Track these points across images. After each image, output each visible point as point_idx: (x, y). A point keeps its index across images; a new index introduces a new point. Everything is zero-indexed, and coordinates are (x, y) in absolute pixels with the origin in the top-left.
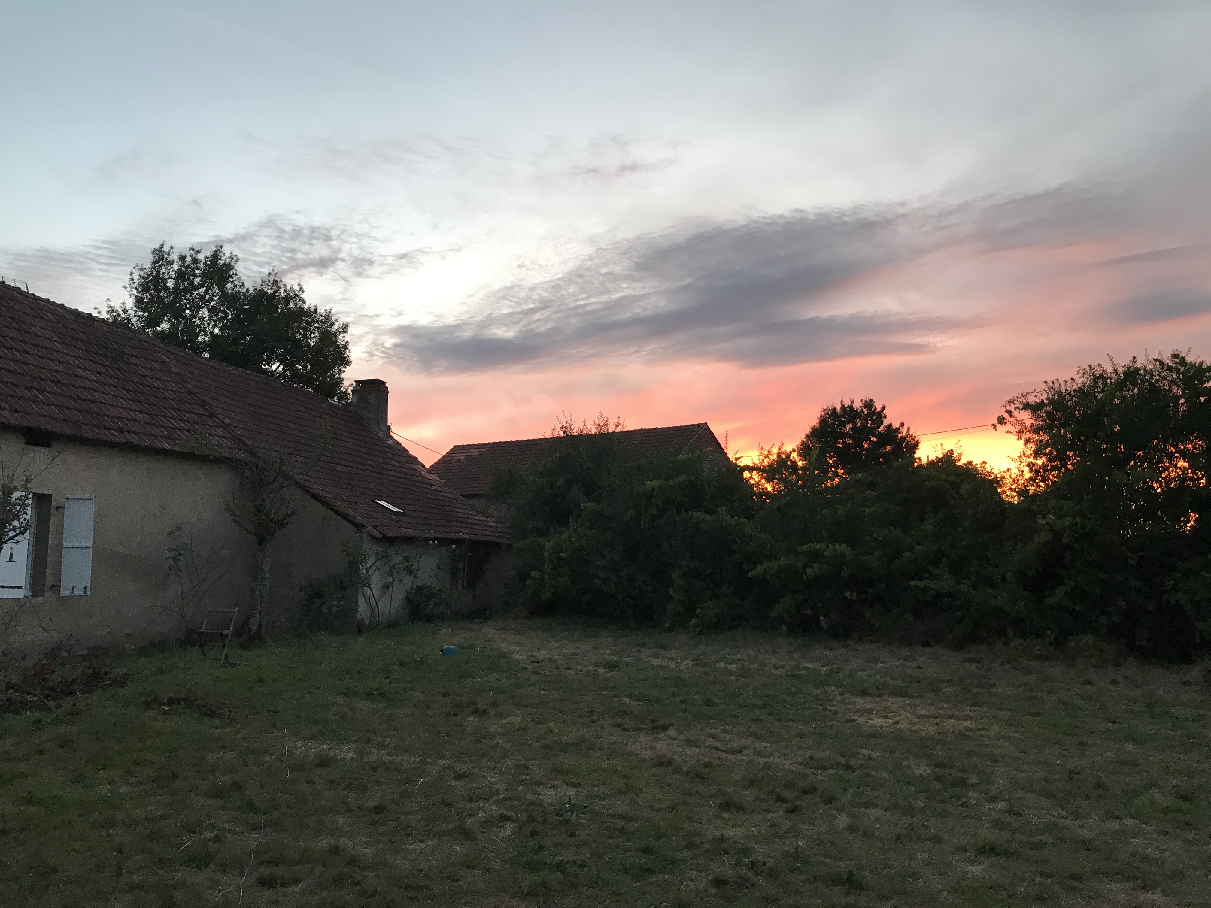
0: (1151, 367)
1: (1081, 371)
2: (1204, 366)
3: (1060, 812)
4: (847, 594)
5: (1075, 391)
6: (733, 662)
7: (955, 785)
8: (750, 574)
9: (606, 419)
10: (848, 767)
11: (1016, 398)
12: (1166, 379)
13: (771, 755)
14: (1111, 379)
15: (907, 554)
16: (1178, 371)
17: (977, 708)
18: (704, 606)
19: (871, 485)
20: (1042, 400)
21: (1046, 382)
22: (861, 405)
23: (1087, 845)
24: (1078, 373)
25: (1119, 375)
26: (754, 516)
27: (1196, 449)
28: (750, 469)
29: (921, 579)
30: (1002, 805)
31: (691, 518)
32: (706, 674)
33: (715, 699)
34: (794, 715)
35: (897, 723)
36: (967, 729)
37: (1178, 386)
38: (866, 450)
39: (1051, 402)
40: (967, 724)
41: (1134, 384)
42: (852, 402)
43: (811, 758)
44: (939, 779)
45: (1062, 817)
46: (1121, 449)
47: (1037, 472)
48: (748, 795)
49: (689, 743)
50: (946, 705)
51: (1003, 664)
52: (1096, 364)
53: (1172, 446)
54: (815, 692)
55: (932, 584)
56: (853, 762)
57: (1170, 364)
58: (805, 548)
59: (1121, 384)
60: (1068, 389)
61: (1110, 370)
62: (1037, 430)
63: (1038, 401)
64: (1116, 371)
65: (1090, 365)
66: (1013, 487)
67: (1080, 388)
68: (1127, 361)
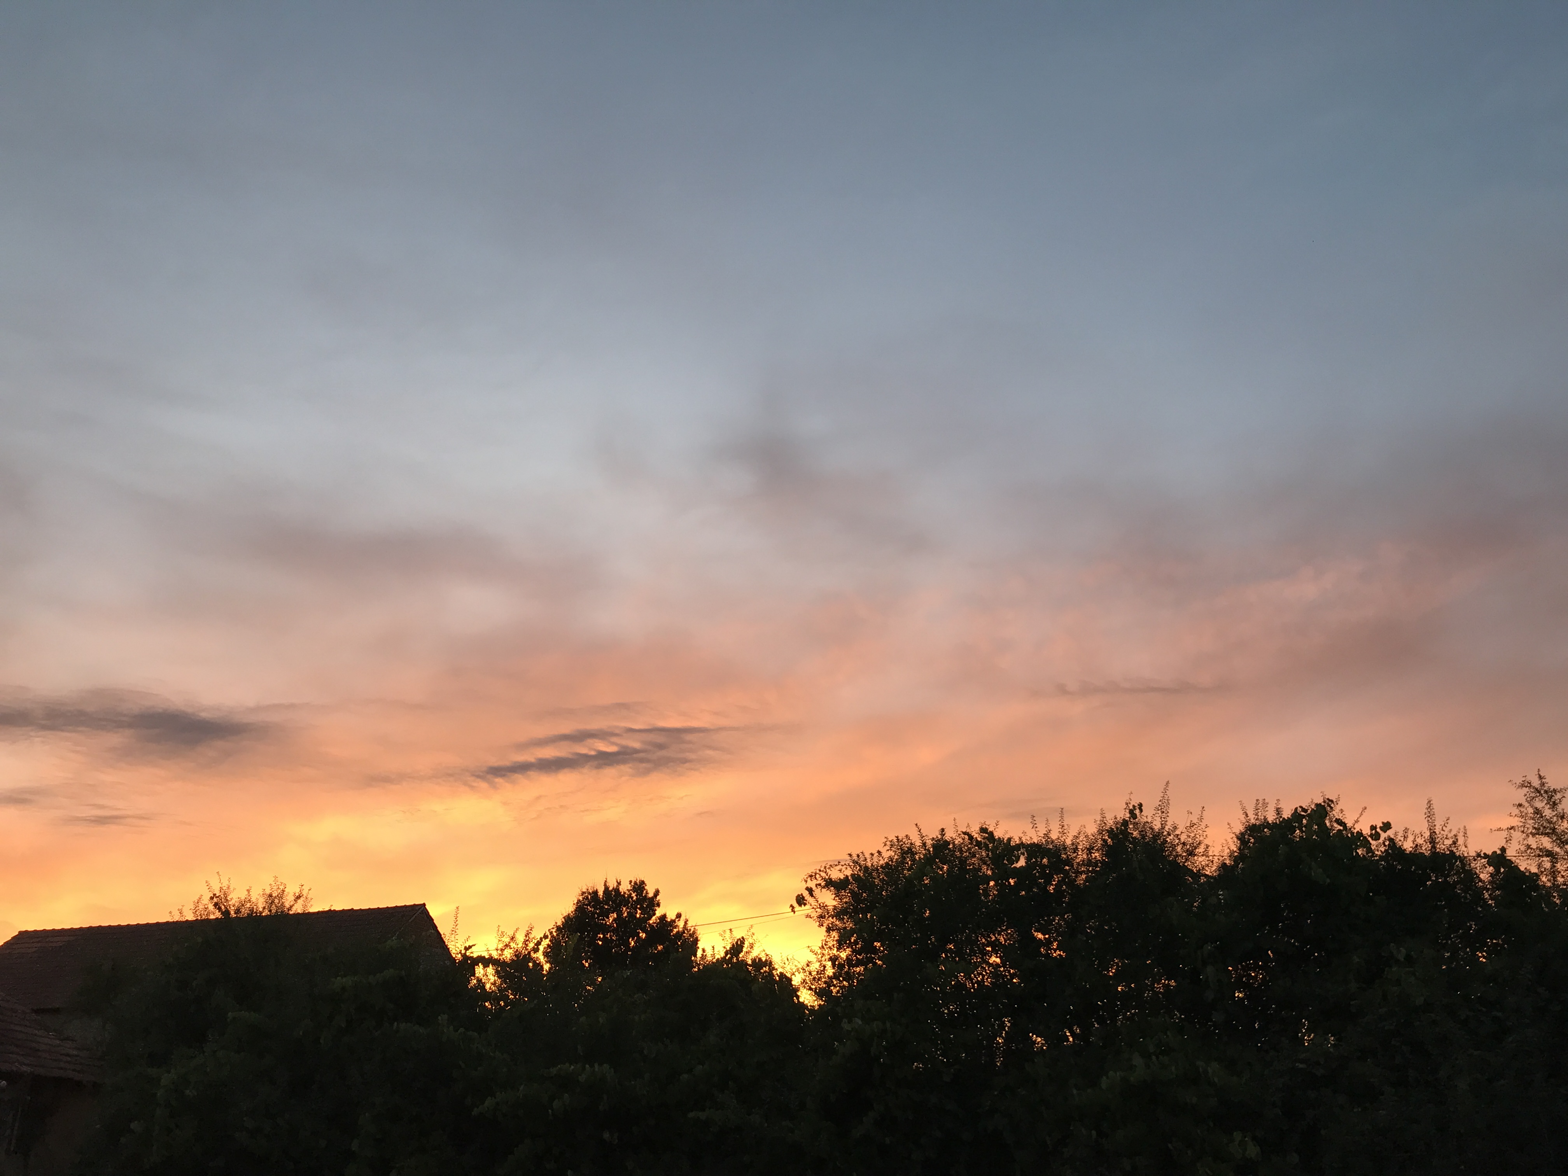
0: (960, 841)
1: (888, 843)
2: (1013, 844)
4: (606, 1136)
5: (882, 867)
8: (475, 1112)
9: (282, 887)
11: (818, 872)
12: (975, 856)
14: (920, 853)
15: (685, 1077)
16: (986, 846)
20: (847, 876)
21: (850, 855)
22: (629, 888)
24: (885, 845)
25: (928, 850)
26: (486, 1029)
27: (1008, 940)
28: (486, 961)
29: (703, 1108)
31: (398, 1031)
37: (988, 865)
38: (633, 949)
39: (857, 879)
41: (944, 861)
42: (619, 884)
46: (931, 940)
47: (841, 966)
52: (904, 836)
55: (716, 1115)
57: (979, 839)
58: (554, 1071)
59: (929, 860)
60: (875, 864)
61: (918, 843)
62: (839, 914)
63: (842, 877)
64: (924, 844)
65: (897, 837)
66: (813, 987)
67: (887, 863)
68: (936, 834)
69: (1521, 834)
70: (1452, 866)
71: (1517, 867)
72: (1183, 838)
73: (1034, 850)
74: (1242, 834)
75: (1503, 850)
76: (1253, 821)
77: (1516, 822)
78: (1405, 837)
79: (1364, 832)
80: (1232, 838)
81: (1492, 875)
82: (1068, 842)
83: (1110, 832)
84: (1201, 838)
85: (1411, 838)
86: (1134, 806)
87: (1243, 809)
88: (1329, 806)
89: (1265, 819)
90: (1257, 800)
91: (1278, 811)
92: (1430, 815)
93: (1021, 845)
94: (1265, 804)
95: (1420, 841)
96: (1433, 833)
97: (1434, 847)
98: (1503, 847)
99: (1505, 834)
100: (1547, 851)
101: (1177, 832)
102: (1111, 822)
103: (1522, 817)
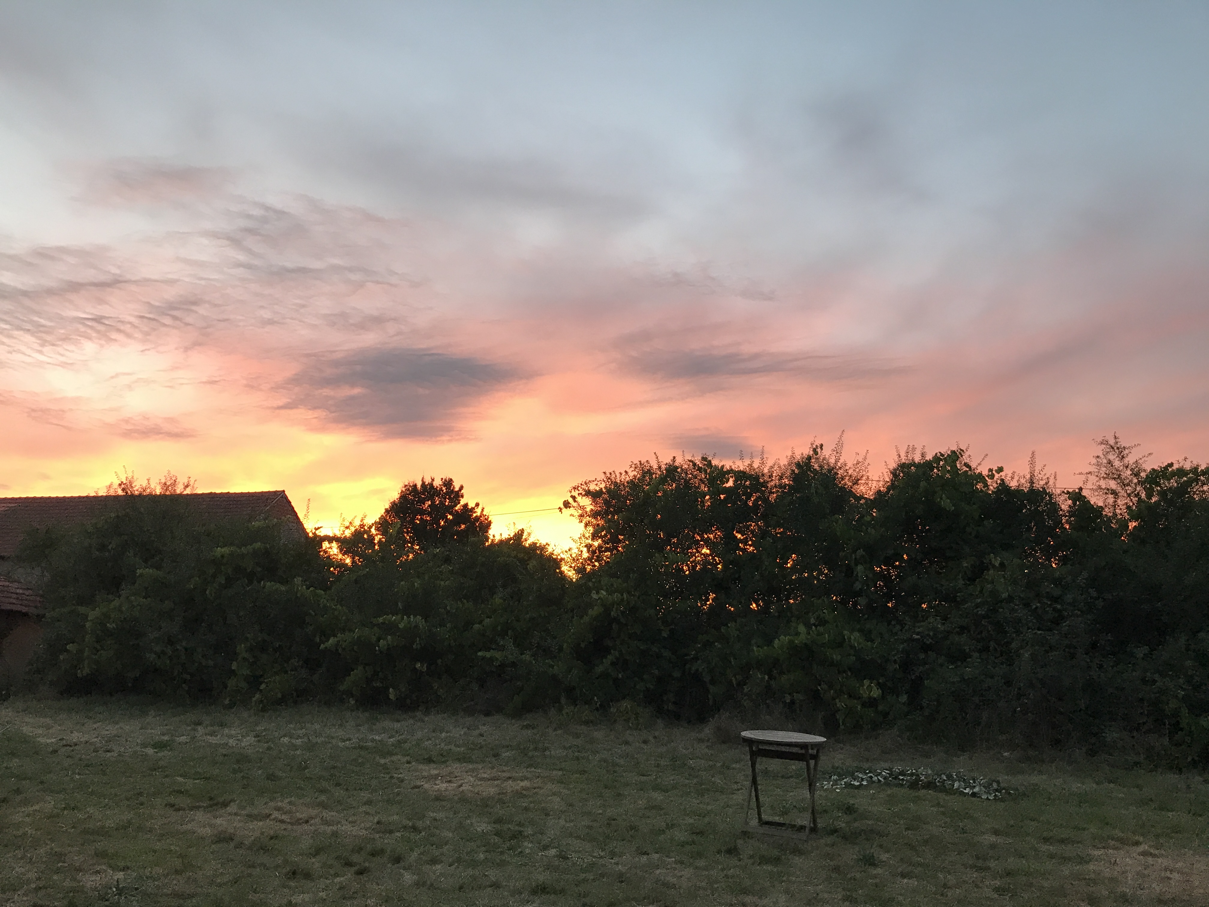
0: (686, 466)
1: (633, 466)
2: (725, 470)
3: (600, 853)
4: (418, 665)
5: (628, 482)
6: (299, 737)
7: (514, 837)
8: (322, 646)
9: (174, 479)
10: (415, 829)
11: (580, 485)
12: (696, 478)
13: (339, 823)
14: (656, 474)
15: (476, 626)
16: (706, 471)
17: (533, 769)
18: (270, 681)
19: (447, 560)
20: (601, 489)
21: (605, 473)
22: (441, 483)
23: (621, 878)
24: (631, 467)
25: (662, 472)
26: (329, 588)
27: (716, 538)
28: (330, 539)
29: (488, 649)
30: (553, 852)
31: (264, 587)
32: (269, 748)
33: (280, 774)
34: (361, 784)
35: (461, 786)
36: (523, 788)
37: (706, 485)
38: (442, 527)
39: (609, 491)
40: (523, 784)
41: (674, 480)
42: (433, 480)
43: (378, 823)
44: (498, 834)
45: (601, 857)
46: (660, 536)
47: (594, 552)
48: (315, 864)
49: (251, 817)
50: (505, 768)
51: (555, 730)
52: (645, 461)
53: (698, 534)
54: (382, 761)
55: (498, 655)
56: (419, 824)
57: (700, 466)
58: (381, 620)
59: (663, 480)
60: (623, 480)
61: (655, 466)
62: (595, 514)
63: (598, 489)
64: (660, 468)
65: (640, 461)
66: (573, 565)
67: (632, 481)
68: (669, 460)
69: (1095, 477)
70: (1043, 499)
71: (1088, 501)
72: (850, 472)
73: (740, 475)
74: (894, 469)
75: (1081, 489)
76: (903, 461)
77: (1093, 469)
78: (1012, 478)
79: (983, 473)
80: (887, 472)
81: (1070, 506)
82: (766, 471)
83: (798, 465)
84: (864, 473)
85: (1016, 478)
86: (817, 446)
87: (897, 451)
88: (960, 454)
89: (913, 460)
90: (909, 446)
91: (923, 455)
92: (1032, 463)
93: (731, 471)
94: (914, 449)
95: (1023, 481)
96: (1032, 476)
97: (1032, 486)
98: (1081, 487)
99: (1083, 477)
100: (1112, 490)
101: (847, 468)
102: (799, 457)
103: (1098, 465)
